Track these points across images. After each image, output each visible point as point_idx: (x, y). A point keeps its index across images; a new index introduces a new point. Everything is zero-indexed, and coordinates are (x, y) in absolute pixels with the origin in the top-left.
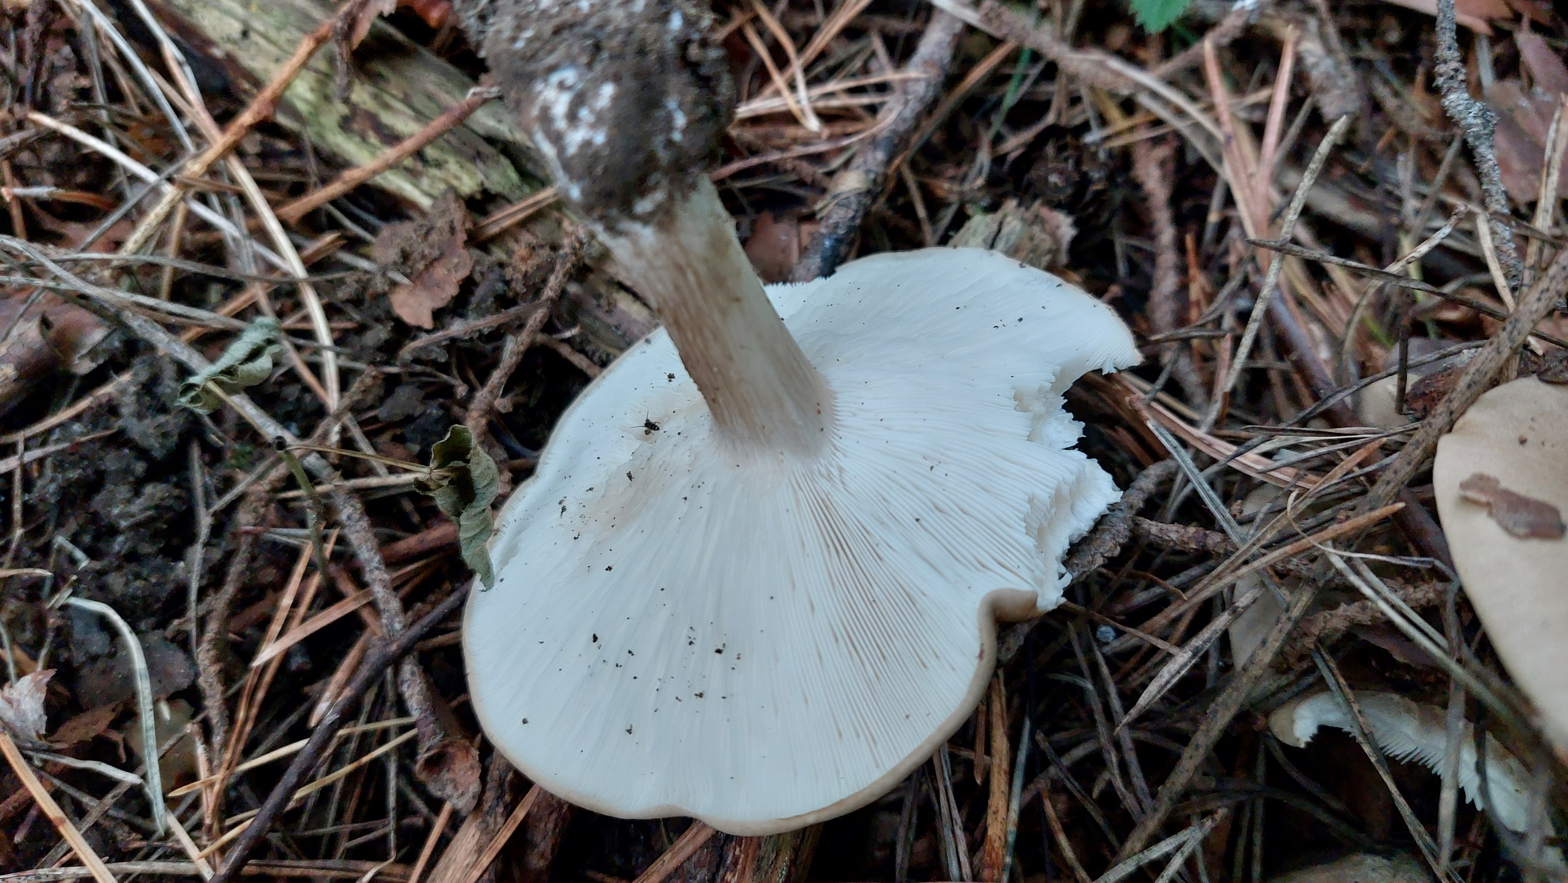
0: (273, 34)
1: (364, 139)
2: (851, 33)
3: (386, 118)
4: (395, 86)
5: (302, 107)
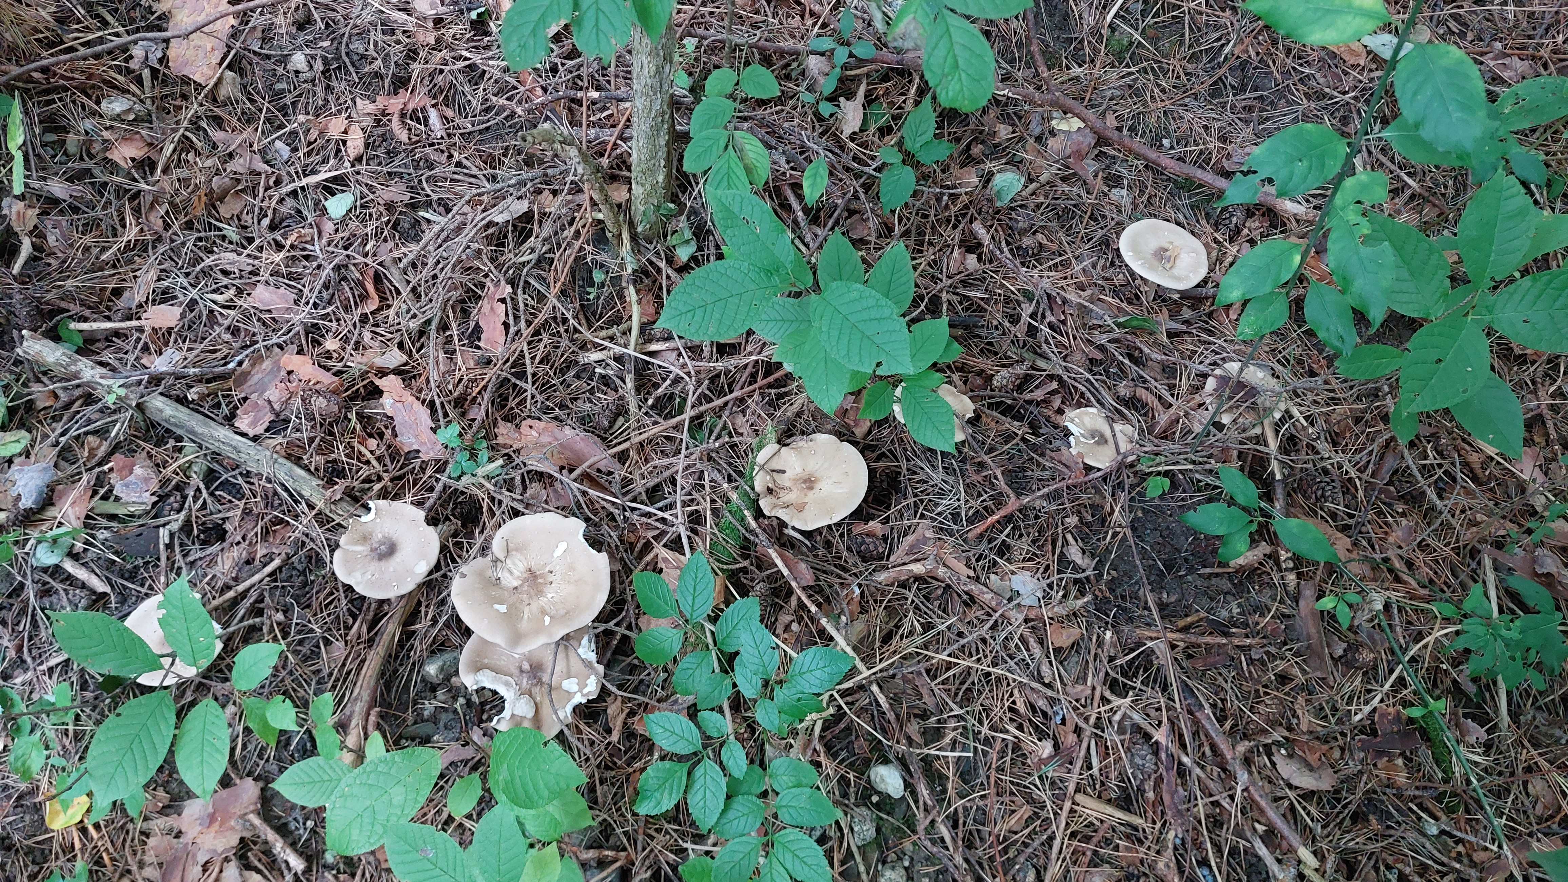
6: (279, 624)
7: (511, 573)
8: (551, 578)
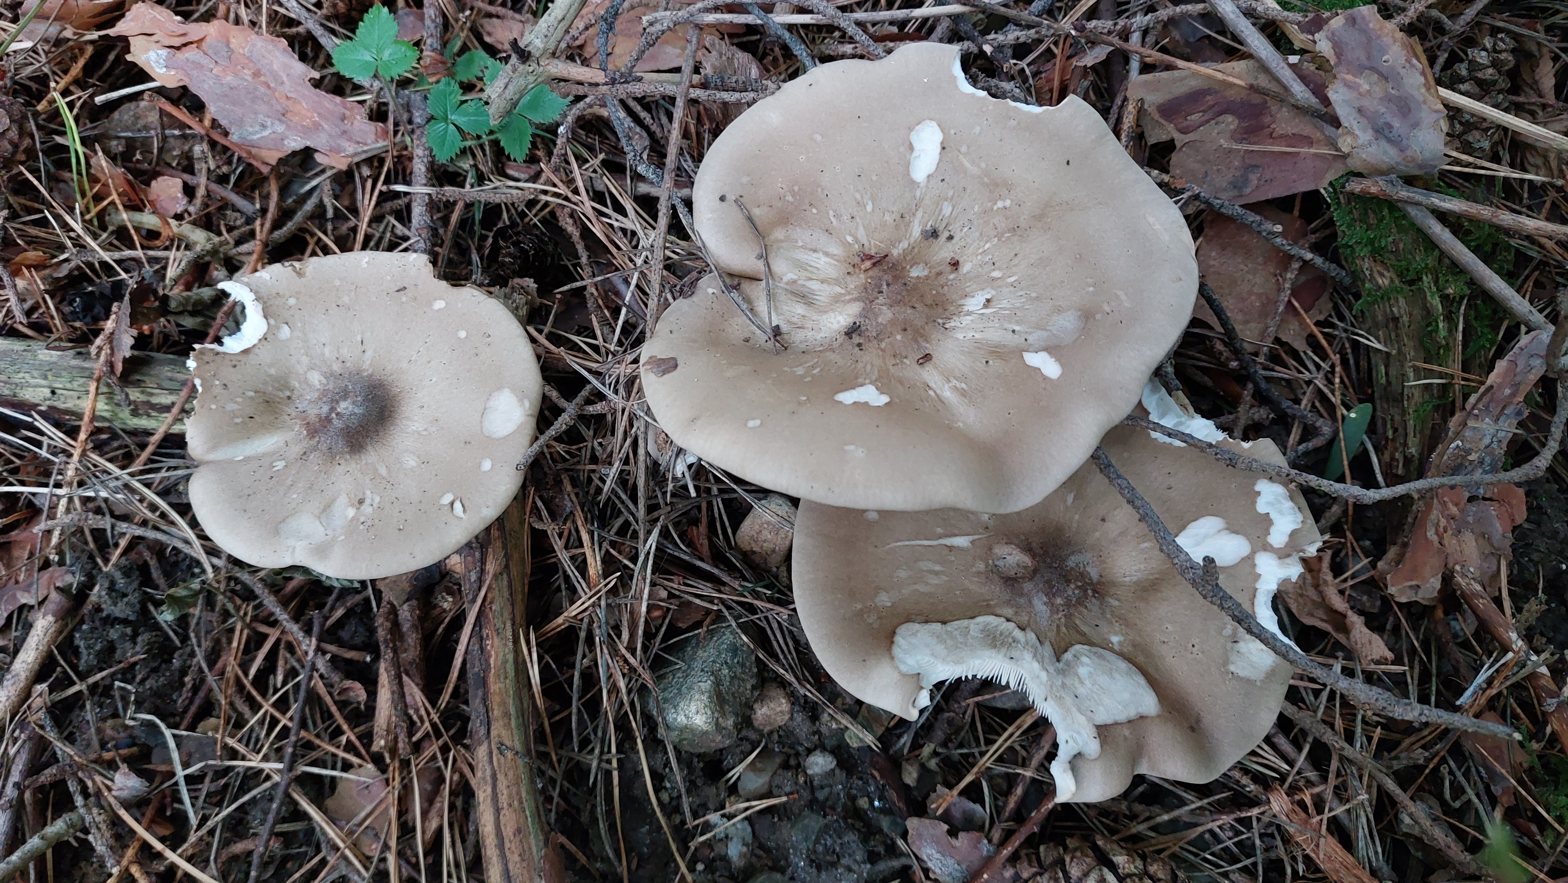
0: (69, 386)
1: (149, 416)
2: (376, 219)
3: (155, 400)
4: (150, 382)
5: (107, 415)
6: (135, 805)
7: (804, 297)
8: (943, 252)
